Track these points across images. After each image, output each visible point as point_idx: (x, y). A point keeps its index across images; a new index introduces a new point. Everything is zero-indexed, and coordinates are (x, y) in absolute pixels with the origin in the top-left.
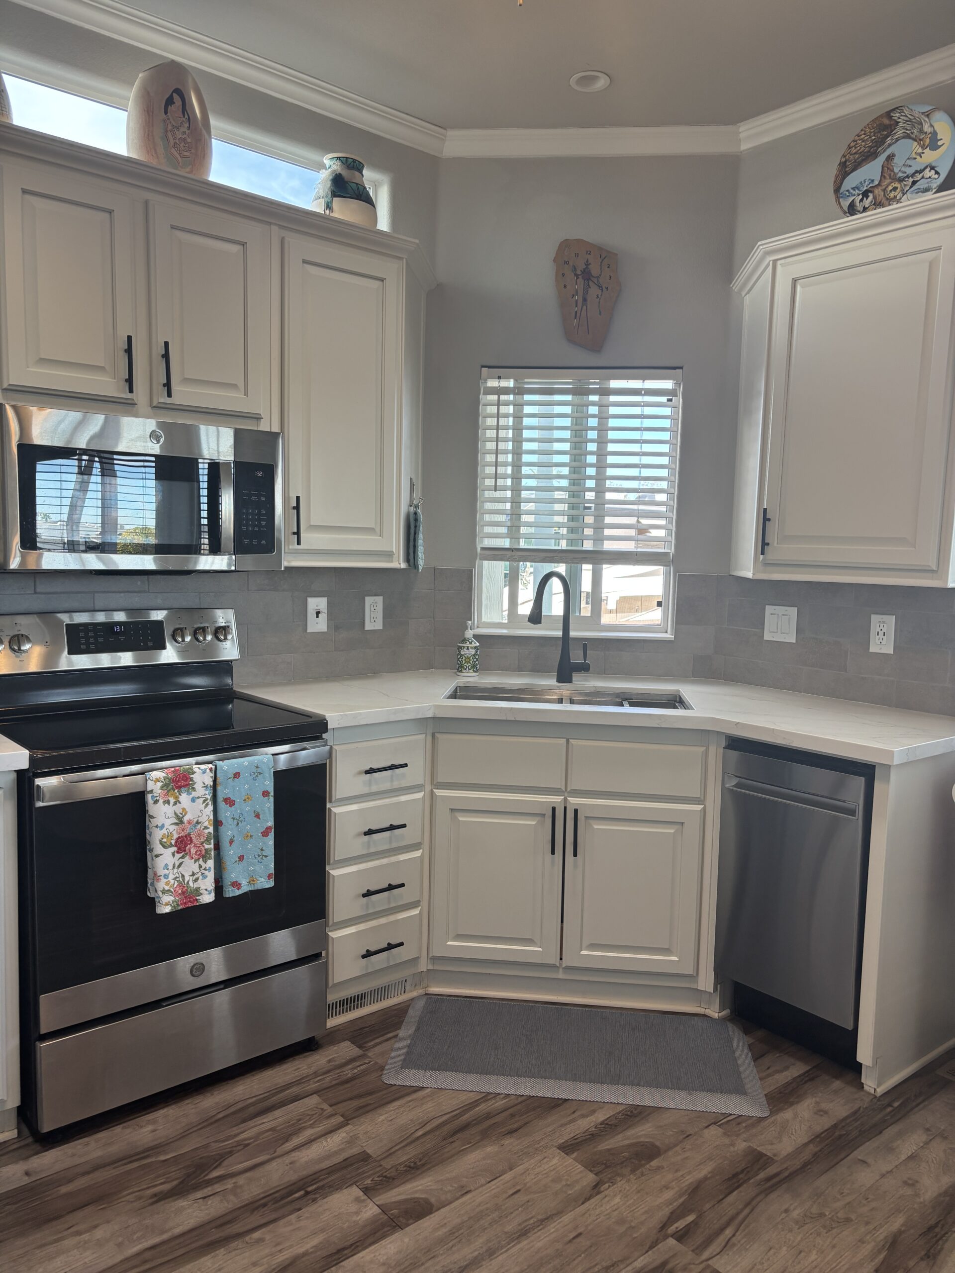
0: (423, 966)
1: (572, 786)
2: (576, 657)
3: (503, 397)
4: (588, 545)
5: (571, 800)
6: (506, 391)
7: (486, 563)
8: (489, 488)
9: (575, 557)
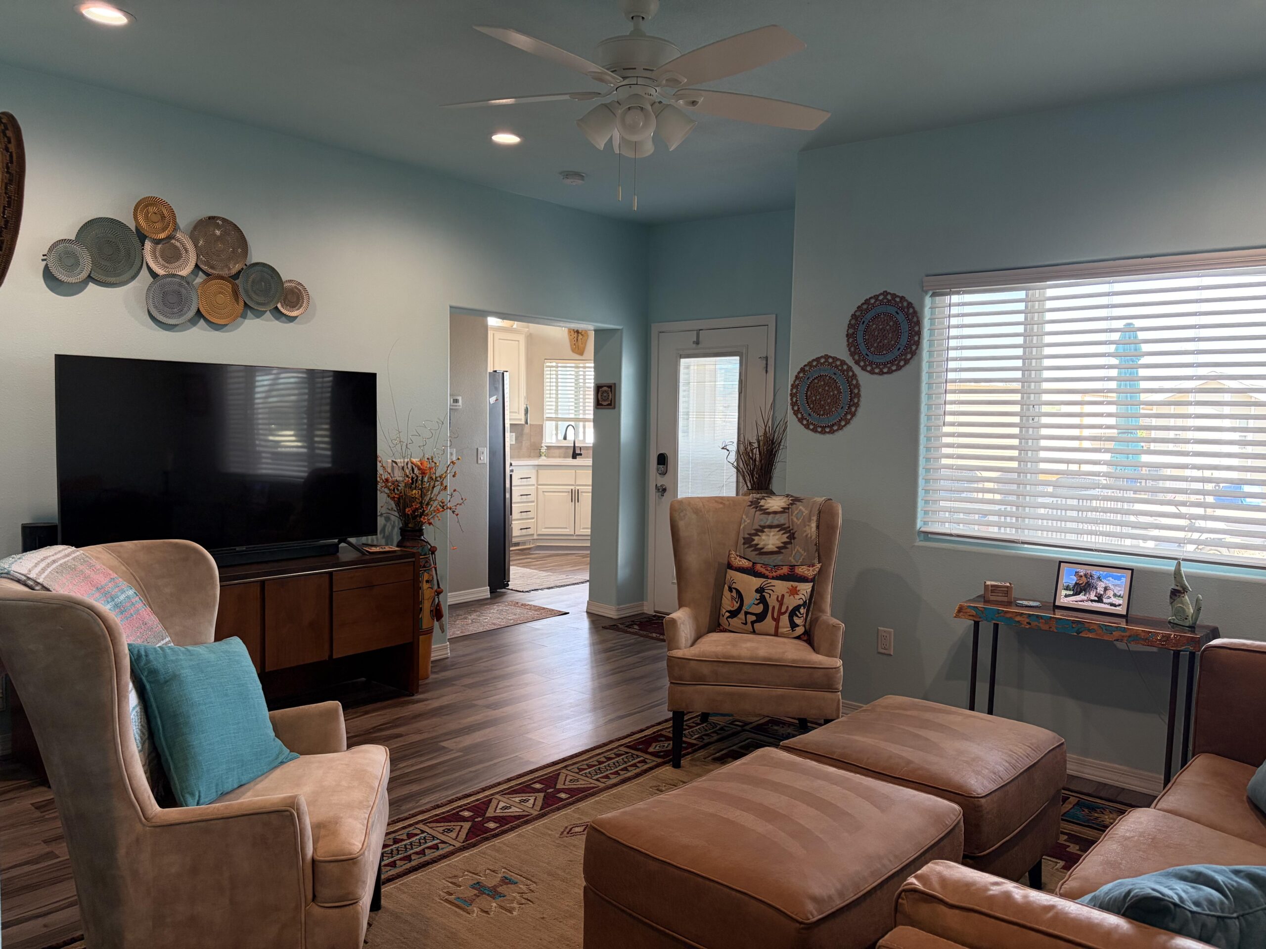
0: (535, 537)
1: (578, 483)
2: (578, 451)
3: (552, 369)
4: (581, 416)
5: (577, 488)
6: (552, 367)
7: (547, 422)
8: (548, 398)
9: (577, 420)
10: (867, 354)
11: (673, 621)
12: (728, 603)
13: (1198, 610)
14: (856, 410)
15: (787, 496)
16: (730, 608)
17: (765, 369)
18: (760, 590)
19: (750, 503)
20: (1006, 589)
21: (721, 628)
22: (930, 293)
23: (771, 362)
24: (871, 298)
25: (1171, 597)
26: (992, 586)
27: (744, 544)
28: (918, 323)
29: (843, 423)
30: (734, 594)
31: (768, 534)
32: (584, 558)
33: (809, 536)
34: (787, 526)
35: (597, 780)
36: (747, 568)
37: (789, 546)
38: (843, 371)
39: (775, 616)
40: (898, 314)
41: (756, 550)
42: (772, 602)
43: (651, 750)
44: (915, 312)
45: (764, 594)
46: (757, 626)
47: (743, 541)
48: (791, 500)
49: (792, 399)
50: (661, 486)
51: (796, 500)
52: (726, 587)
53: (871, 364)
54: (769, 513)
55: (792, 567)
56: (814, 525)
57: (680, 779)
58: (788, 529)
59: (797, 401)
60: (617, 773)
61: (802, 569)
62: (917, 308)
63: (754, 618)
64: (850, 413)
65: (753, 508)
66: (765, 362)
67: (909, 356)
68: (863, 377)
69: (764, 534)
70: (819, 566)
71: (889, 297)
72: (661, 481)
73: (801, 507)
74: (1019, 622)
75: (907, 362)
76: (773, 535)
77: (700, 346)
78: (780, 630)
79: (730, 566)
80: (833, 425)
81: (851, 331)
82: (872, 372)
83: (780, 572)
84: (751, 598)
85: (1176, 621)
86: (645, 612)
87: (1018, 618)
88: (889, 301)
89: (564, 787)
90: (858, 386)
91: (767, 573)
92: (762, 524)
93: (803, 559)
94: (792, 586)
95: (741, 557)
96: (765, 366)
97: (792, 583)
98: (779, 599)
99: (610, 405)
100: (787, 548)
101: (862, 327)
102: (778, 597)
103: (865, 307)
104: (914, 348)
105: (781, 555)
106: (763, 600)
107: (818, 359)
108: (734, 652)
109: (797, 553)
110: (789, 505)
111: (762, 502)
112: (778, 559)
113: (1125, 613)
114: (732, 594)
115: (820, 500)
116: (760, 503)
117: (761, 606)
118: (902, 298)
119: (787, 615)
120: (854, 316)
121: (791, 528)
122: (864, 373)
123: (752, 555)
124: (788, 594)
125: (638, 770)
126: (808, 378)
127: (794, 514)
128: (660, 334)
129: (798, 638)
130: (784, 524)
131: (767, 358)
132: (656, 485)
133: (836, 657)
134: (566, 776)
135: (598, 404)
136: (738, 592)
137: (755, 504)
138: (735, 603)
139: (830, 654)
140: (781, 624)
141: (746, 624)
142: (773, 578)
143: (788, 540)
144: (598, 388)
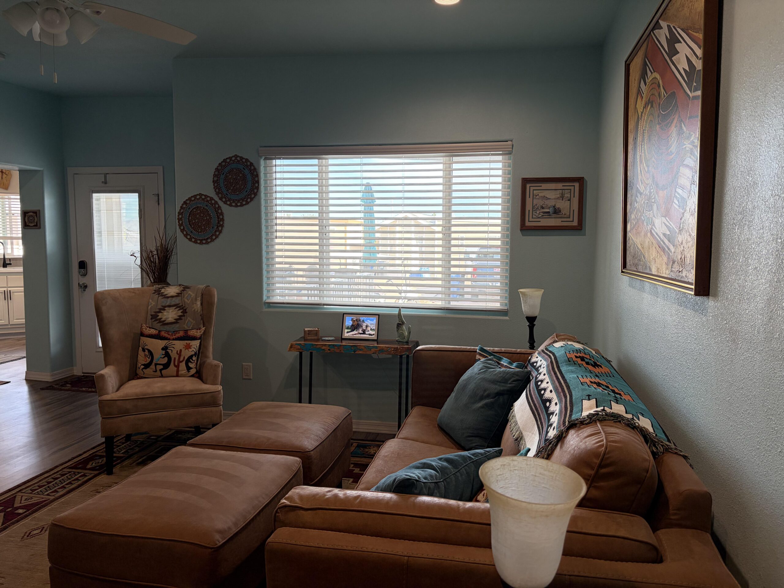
1: (9, 286)
2: (8, 262)
4: (9, 235)
5: (9, 289)
10: (226, 194)
11: (102, 376)
12: (142, 359)
13: (409, 333)
14: (222, 229)
15: (180, 285)
16: (144, 363)
17: (157, 202)
18: (165, 348)
19: (154, 292)
20: (316, 332)
21: (138, 376)
22: (263, 158)
23: (162, 197)
24: (227, 158)
25: (397, 328)
26: (308, 331)
27: (151, 319)
28: (257, 176)
29: (214, 237)
30: (147, 352)
31: (168, 311)
32: (19, 341)
33: (196, 310)
34: (181, 305)
35: (48, 495)
36: (155, 335)
37: (183, 318)
38: (212, 204)
39: (176, 364)
40: (244, 169)
41: (160, 322)
42: (174, 355)
43: (89, 466)
44: (255, 169)
45: (168, 350)
46: (163, 372)
47: (150, 317)
48: (183, 288)
49: (179, 222)
50: (83, 284)
51: (186, 288)
52: (140, 348)
53: (229, 200)
54: (168, 297)
55: (186, 331)
56: (199, 303)
57: (114, 482)
58: (182, 307)
59: (182, 223)
60: (63, 487)
61: (193, 332)
62: (256, 167)
63: (161, 367)
64: (218, 231)
65: (157, 294)
66: (157, 198)
67: (253, 196)
68: (225, 208)
69: (165, 311)
70: (204, 329)
71: (238, 159)
72: (83, 280)
73: (189, 292)
74: (324, 349)
75: (252, 199)
76: (172, 312)
77: (107, 185)
78: (180, 373)
79: (142, 334)
80: (208, 239)
81: (216, 179)
82: (230, 205)
83: (178, 335)
84: (158, 354)
85: (400, 340)
86: (75, 374)
87: (323, 348)
88: (238, 161)
89: (21, 505)
90: (222, 214)
91: (169, 336)
92: (164, 305)
93: (193, 325)
94: (186, 343)
95: (150, 328)
96: (157, 200)
97: (186, 341)
98: (178, 353)
99: (36, 225)
100: (182, 319)
101: (222, 177)
102: (177, 351)
103: (224, 164)
104: (255, 191)
105: (178, 324)
106: (167, 355)
107: (195, 196)
108: (149, 391)
109: (189, 322)
110: (181, 291)
111: (163, 290)
112: (176, 327)
113: (376, 339)
114: (145, 353)
115: (202, 287)
116: (161, 291)
117: (166, 359)
118: (247, 160)
119: (184, 362)
120: (217, 169)
121: (184, 306)
122: (225, 205)
123: (158, 326)
124: (184, 349)
125: (80, 482)
126: (189, 208)
127: (185, 297)
128: (75, 175)
129: (192, 376)
130: (179, 304)
131: (158, 195)
132: (79, 283)
133: (218, 385)
134: (22, 497)
135: (25, 225)
136: (149, 351)
137: (158, 292)
138: (147, 358)
139: (214, 383)
140: (180, 369)
141: (156, 371)
142: (174, 339)
143: (182, 314)
144: (25, 214)
